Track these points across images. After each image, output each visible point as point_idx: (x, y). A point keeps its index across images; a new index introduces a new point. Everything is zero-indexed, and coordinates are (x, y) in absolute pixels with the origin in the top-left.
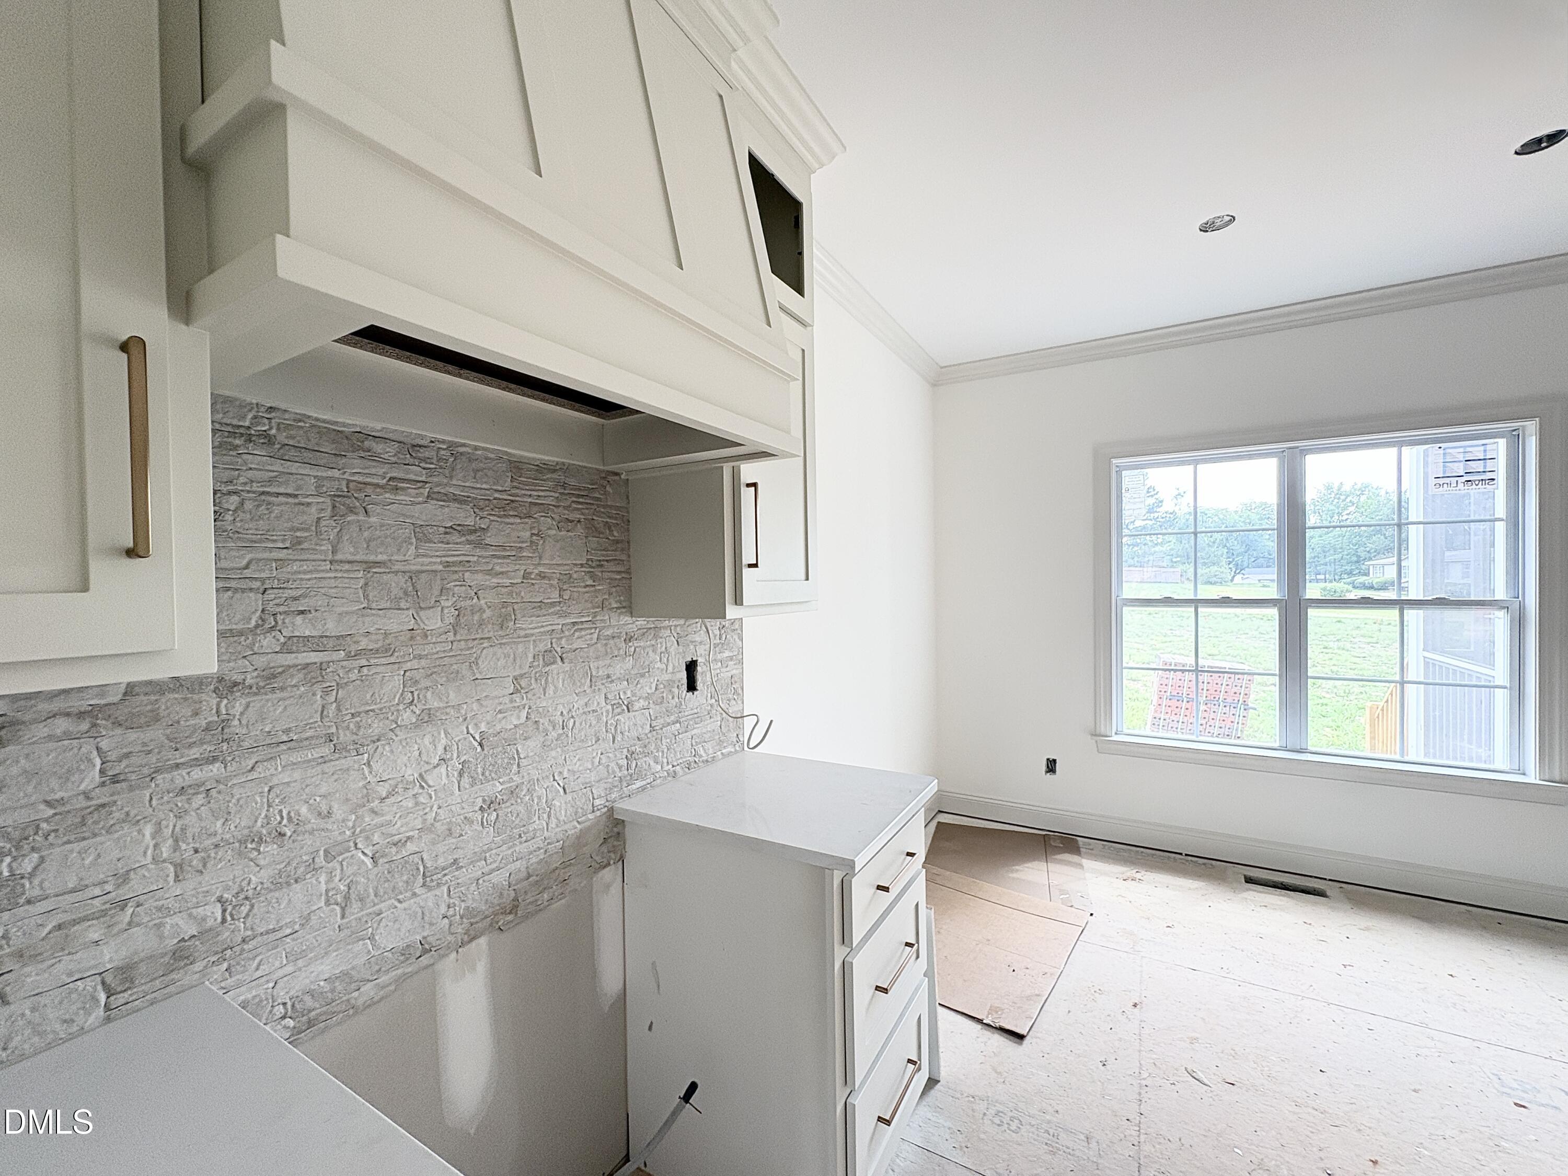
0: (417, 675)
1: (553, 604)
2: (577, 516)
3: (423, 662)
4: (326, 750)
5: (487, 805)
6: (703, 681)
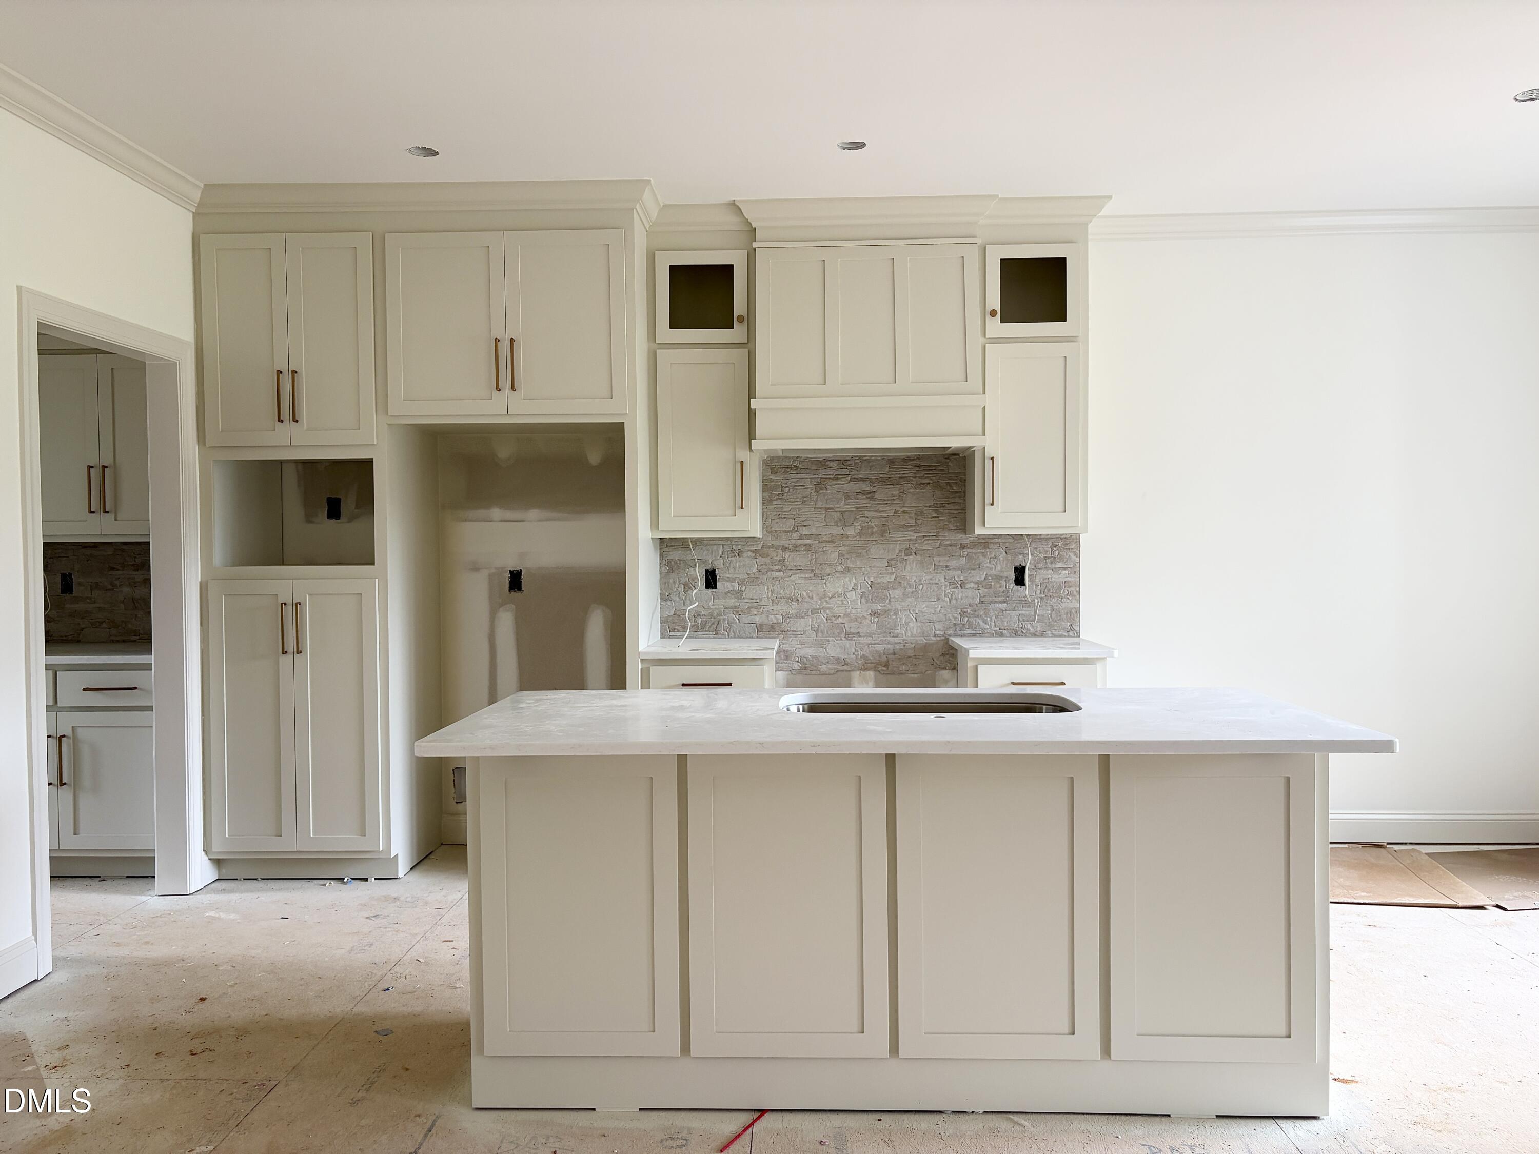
0: (844, 552)
1: (911, 526)
2: (927, 481)
3: (847, 548)
4: (811, 575)
5: (874, 614)
6: (1031, 581)
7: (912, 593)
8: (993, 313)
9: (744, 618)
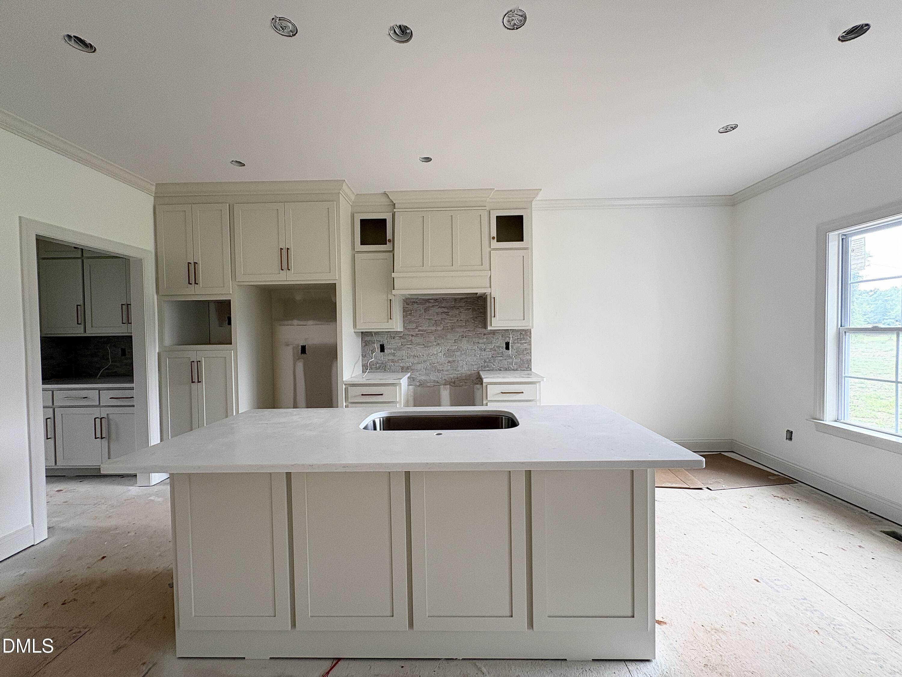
0: (436, 337)
1: (464, 326)
2: (470, 307)
3: (437, 335)
4: (423, 346)
5: (449, 362)
6: (512, 348)
7: (464, 353)
8: (493, 238)
9: (397, 364)
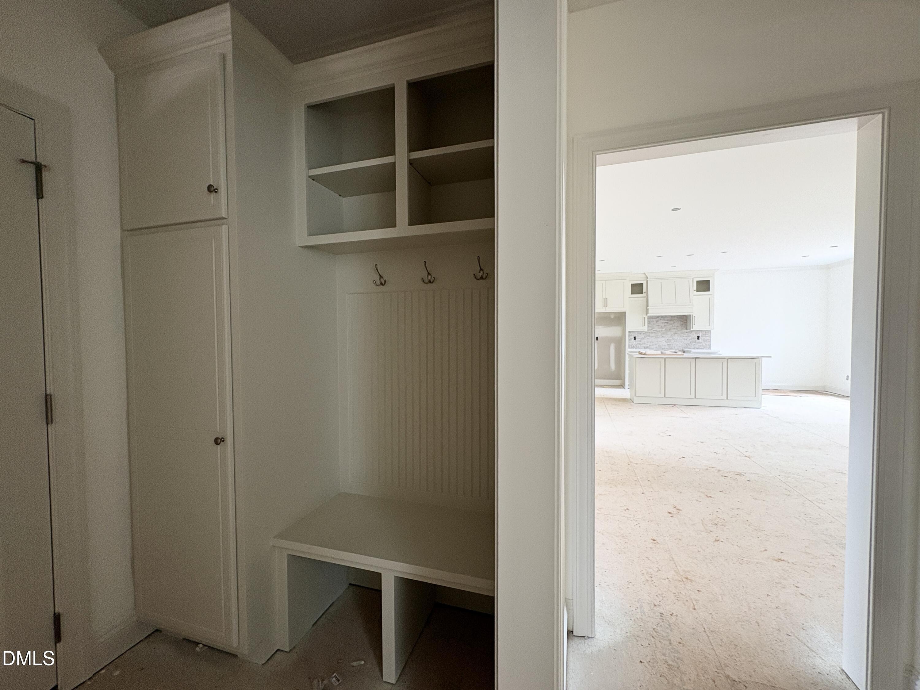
1: (676, 329)
2: (681, 321)
3: (662, 333)
4: (656, 338)
5: (668, 345)
6: (701, 338)
7: (676, 340)
8: (695, 290)
9: (642, 346)
